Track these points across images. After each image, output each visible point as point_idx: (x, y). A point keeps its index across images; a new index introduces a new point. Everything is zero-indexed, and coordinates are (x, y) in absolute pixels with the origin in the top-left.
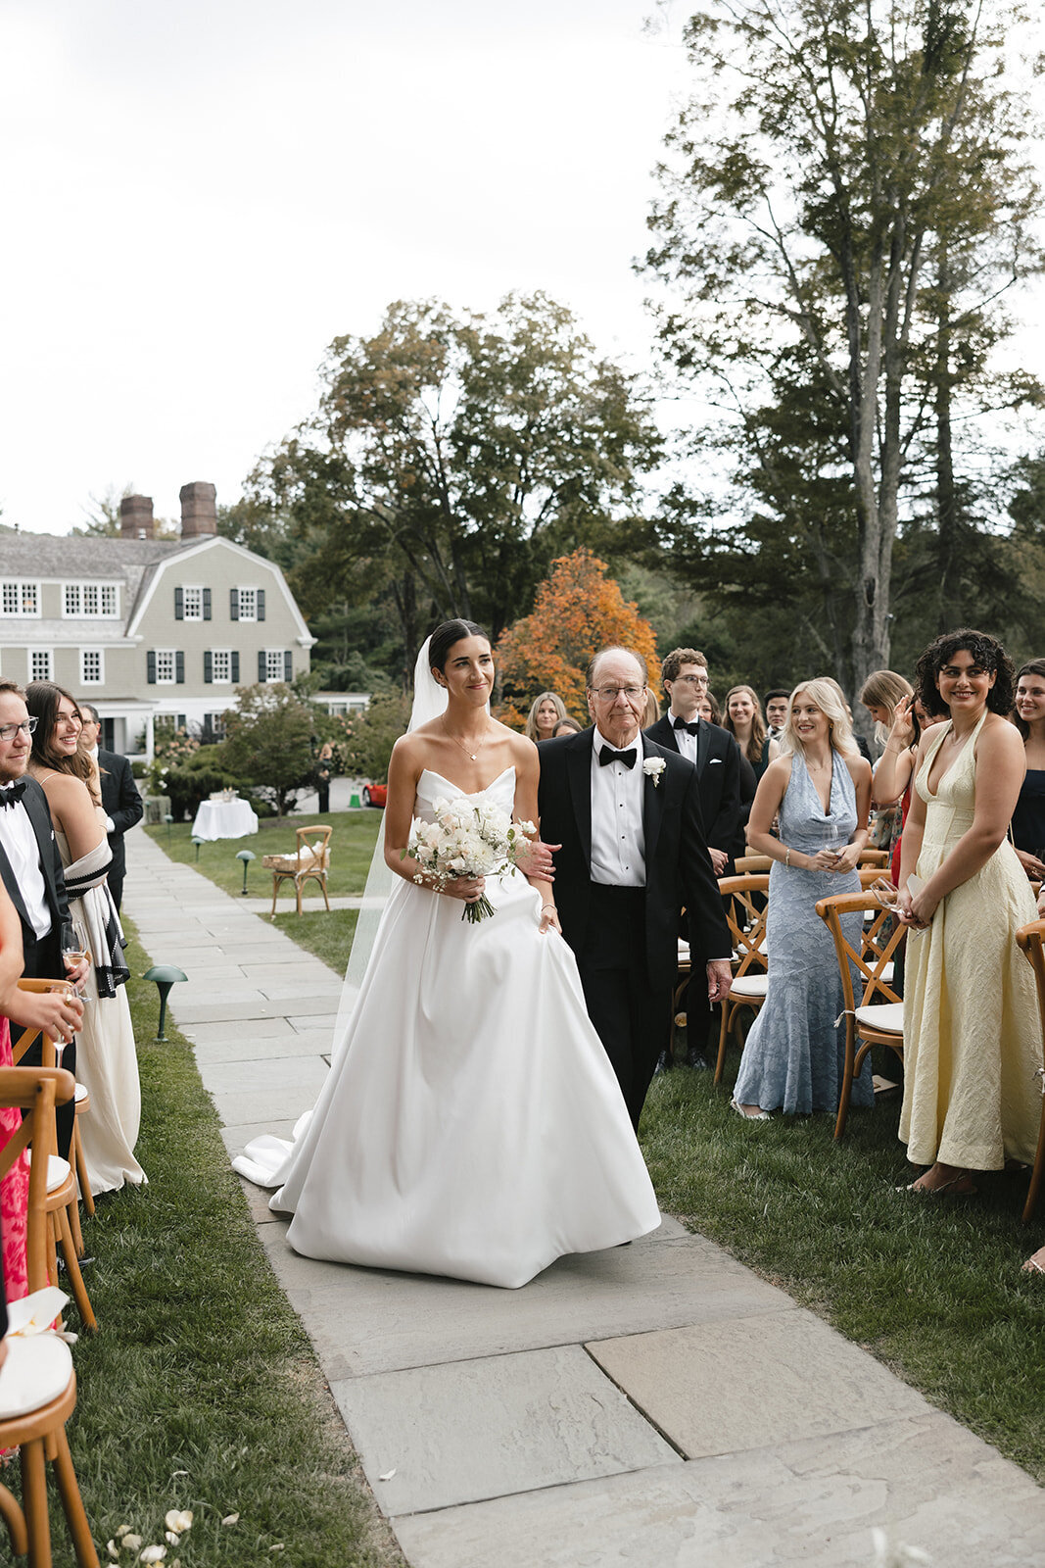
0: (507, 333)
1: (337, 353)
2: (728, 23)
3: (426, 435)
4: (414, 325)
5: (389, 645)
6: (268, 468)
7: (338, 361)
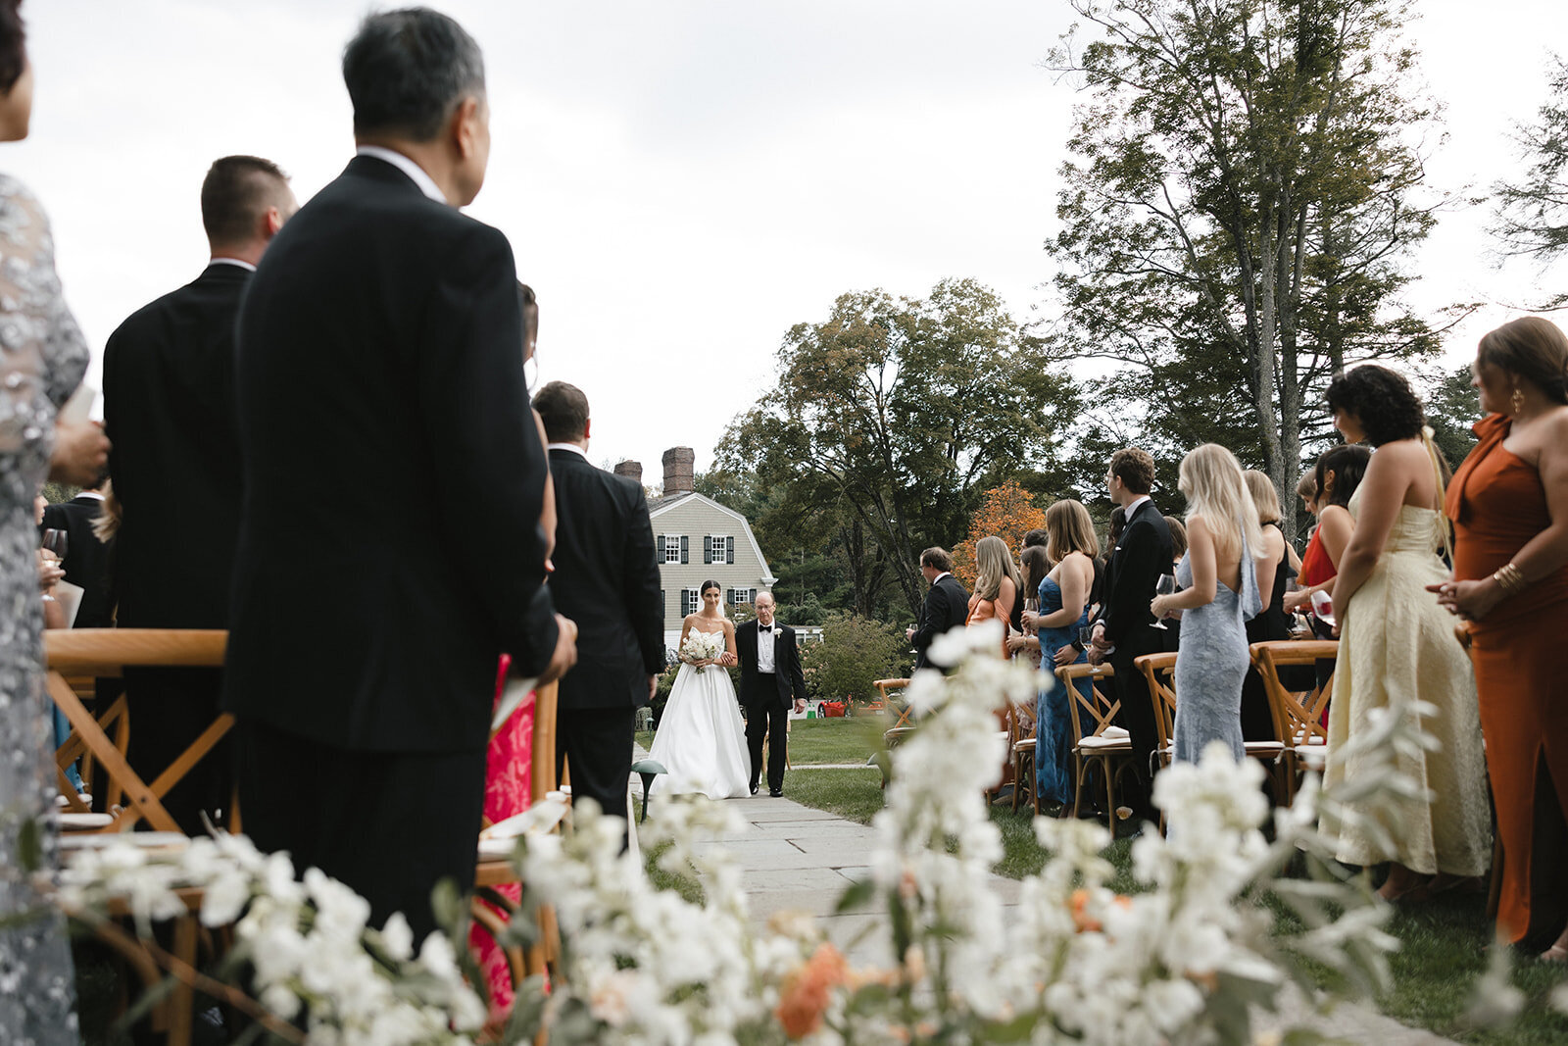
0: (937, 316)
1: (795, 339)
2: (1121, 48)
3: (871, 403)
4: (859, 313)
5: (840, 590)
6: (737, 436)
7: (796, 345)
